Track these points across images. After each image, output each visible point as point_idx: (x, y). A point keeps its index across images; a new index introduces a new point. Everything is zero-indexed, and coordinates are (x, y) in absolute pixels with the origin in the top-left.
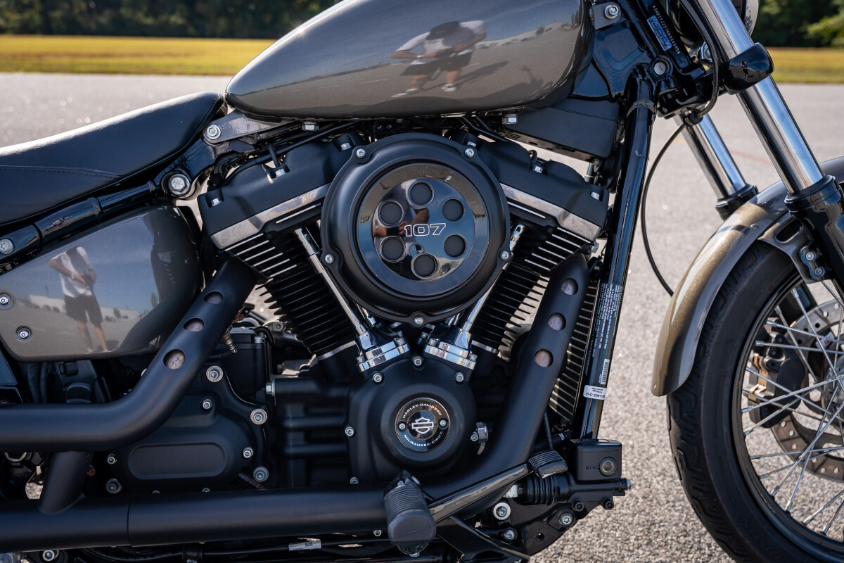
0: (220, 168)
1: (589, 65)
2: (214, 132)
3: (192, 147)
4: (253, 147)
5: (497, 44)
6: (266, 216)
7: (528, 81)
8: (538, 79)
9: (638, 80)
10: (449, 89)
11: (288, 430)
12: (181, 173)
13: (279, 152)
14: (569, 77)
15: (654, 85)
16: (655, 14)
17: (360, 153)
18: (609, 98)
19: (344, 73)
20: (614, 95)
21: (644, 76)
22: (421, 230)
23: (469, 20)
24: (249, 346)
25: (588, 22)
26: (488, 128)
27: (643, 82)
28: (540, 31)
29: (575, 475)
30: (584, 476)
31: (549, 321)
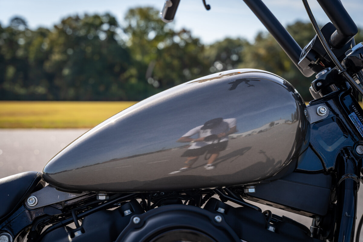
0: (36, 227)
1: (308, 148)
2: (33, 201)
3: (16, 212)
4: (60, 211)
5: (242, 135)
7: (264, 161)
8: (271, 159)
9: (344, 158)
10: (209, 167)
12: (7, 232)
13: (79, 216)
14: (293, 158)
15: (357, 161)
16: (354, 111)
17: (136, 220)
18: (324, 172)
19: (136, 156)
20: (327, 169)
21: (349, 155)
23: (229, 118)
25: (304, 119)
26: (234, 196)
27: (348, 160)
28: (272, 124)
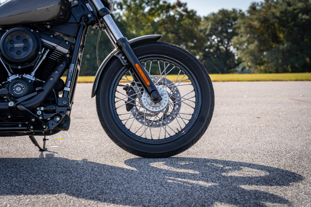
1: (71, 14)
9: (82, 18)
20: (77, 22)
22: (18, 45)
29: (57, 105)
30: (59, 105)
31: (54, 71)
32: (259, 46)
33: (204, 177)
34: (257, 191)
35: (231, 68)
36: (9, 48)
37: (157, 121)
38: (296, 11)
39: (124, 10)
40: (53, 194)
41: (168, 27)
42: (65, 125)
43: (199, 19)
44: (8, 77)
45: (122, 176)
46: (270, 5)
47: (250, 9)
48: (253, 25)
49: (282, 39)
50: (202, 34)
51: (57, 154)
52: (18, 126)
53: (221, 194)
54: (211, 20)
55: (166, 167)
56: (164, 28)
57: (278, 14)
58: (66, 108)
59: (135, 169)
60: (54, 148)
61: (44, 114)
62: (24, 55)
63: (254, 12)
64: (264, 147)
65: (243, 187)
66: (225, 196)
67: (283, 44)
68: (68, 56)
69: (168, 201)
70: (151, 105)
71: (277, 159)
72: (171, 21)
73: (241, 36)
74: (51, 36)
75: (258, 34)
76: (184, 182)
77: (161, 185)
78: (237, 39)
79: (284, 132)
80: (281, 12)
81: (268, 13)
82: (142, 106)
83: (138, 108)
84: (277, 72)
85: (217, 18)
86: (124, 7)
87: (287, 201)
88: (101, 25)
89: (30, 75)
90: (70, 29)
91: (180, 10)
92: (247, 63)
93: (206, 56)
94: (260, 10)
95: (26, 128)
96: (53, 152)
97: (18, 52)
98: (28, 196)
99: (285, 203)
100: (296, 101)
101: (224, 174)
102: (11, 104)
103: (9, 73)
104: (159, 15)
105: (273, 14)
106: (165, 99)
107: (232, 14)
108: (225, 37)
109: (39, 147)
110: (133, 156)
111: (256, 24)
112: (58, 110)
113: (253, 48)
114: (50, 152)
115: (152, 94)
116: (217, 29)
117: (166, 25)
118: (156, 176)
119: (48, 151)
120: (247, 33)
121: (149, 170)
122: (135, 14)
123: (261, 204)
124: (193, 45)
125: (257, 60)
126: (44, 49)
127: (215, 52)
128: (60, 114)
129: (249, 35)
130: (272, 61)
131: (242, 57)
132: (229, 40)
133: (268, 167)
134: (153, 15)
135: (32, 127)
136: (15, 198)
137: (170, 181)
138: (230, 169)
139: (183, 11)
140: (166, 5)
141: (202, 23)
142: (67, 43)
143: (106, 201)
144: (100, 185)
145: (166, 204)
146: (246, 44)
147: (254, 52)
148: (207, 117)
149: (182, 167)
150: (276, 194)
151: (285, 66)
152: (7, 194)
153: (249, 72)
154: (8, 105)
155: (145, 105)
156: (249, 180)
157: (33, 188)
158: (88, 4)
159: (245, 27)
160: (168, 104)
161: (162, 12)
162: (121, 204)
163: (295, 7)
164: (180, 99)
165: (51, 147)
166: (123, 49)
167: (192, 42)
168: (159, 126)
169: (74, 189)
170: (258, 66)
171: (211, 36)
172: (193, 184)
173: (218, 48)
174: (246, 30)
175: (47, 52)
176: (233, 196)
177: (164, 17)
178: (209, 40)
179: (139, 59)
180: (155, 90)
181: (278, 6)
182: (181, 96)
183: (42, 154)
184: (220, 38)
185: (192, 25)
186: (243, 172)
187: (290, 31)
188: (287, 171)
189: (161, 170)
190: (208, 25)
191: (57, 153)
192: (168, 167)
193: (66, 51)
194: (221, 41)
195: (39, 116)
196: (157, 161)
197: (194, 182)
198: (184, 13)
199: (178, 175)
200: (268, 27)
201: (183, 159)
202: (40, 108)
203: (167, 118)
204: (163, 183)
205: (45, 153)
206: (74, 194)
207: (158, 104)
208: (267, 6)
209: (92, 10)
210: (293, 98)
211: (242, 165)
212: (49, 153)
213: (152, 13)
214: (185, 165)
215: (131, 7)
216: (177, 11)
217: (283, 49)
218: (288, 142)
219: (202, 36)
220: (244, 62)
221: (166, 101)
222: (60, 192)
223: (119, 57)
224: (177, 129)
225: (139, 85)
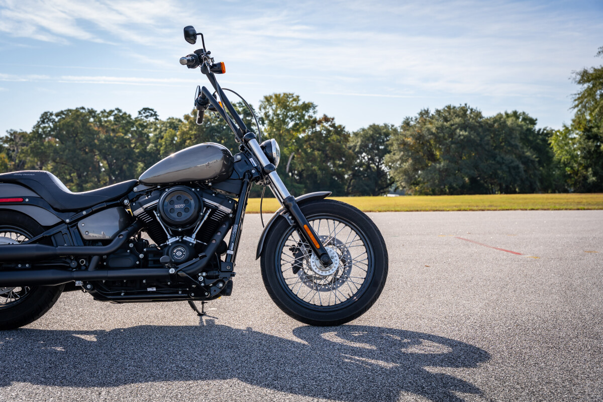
2: (135, 189)
3: (130, 192)
6: (145, 206)
9: (246, 174)
11: (149, 260)
20: (240, 178)
22: (179, 206)
24: (141, 243)
29: (220, 270)
30: (222, 270)
31: (217, 233)
32: (413, 165)
33: (382, 354)
34: (443, 374)
35: (383, 188)
36: (169, 210)
37: (326, 285)
38: (454, 127)
39: (265, 125)
40: (224, 379)
41: (313, 144)
42: (228, 291)
43: (349, 135)
44: (167, 239)
45: (294, 352)
46: (426, 120)
47: (403, 125)
48: (407, 142)
49: (438, 157)
50: (351, 151)
51: (218, 320)
52: (178, 293)
53: (405, 380)
54: (361, 136)
55: (338, 340)
56: (310, 144)
57: (434, 130)
58: (230, 274)
59: (306, 343)
60: (213, 310)
61: (206, 280)
62: (185, 217)
63: (407, 128)
64: (440, 309)
65: (427, 369)
66: (410, 382)
67: (440, 163)
68: (231, 216)
69: (349, 390)
70: (320, 269)
71: (457, 329)
72: (317, 137)
73: (394, 154)
74: (214, 195)
75: (413, 151)
76: (363, 362)
77: (338, 366)
78: (390, 157)
79: (458, 287)
80: (437, 128)
81: (423, 129)
82: (311, 269)
83: (306, 271)
84: (434, 193)
85: (367, 133)
86: (266, 122)
87: (478, 389)
88: (265, 182)
89: (191, 237)
90: (233, 186)
91: (327, 125)
92: (401, 183)
93: (355, 175)
94: (415, 126)
95: (187, 295)
96: (213, 317)
97: (179, 214)
98: (198, 382)
99: (476, 393)
100: (464, 241)
101: (403, 350)
102: (172, 271)
103: (168, 235)
104: (304, 131)
105: (429, 130)
106: (336, 262)
107: (383, 129)
108: (376, 155)
109: (197, 311)
110: (301, 324)
111: (410, 140)
112: (222, 275)
113: (407, 167)
114: (210, 316)
115: (321, 258)
116: (367, 146)
117: (311, 142)
118: (330, 353)
119: (208, 316)
120: (400, 151)
121: (322, 344)
122: (278, 129)
123: (451, 394)
124: (341, 163)
125: (411, 180)
126: (205, 208)
127: (365, 170)
128: (224, 280)
129: (402, 153)
130: (428, 181)
131: (395, 176)
132: (381, 158)
133: (450, 340)
134: (298, 131)
135: (193, 294)
136: (184, 385)
137: (346, 360)
138: (408, 343)
139: (330, 126)
140: (311, 119)
141: (350, 139)
142: (230, 202)
143: (283, 389)
144: (272, 366)
145: (348, 393)
146: (399, 163)
147: (408, 172)
148: (381, 282)
149: (356, 339)
150: (464, 379)
151: (442, 187)
152: (175, 379)
153: (402, 194)
154: (168, 271)
155: (314, 268)
156: (432, 359)
157: (201, 370)
158: (252, 159)
159: (398, 144)
160: (338, 268)
161: (307, 127)
162: (300, 394)
163: (452, 122)
164: (351, 261)
165: (209, 309)
166: (290, 209)
167: (340, 159)
168: (329, 290)
169: (245, 372)
170: (413, 187)
171: (362, 153)
172: (372, 364)
173: (368, 167)
174: (399, 147)
175: (209, 212)
176: (419, 383)
177: (310, 133)
178: (358, 158)
179: (307, 219)
180: (325, 253)
181: (434, 121)
182: (352, 258)
183: (201, 320)
184: (371, 155)
185: (340, 142)
186: (424, 347)
187: (448, 148)
188: (471, 346)
189: (334, 344)
190: (358, 142)
191: (217, 318)
192: (341, 339)
193: (228, 211)
194: (372, 159)
195: (200, 282)
196: (327, 331)
197: (373, 361)
198: (331, 129)
199: (355, 351)
200: (422, 143)
201: (356, 328)
202: (202, 274)
203: (336, 282)
204: (340, 363)
205: (204, 318)
206: (246, 378)
207: (328, 268)
208: (422, 121)
209: (256, 165)
210: (459, 236)
211: (420, 337)
212: (209, 318)
213: (296, 128)
214: (359, 336)
215: (274, 122)
216: (323, 126)
217: (440, 168)
218: (464, 302)
219: (351, 154)
220: (397, 181)
221: (336, 264)
222: (231, 377)
223: (286, 216)
224: (348, 294)
225: (306, 246)
